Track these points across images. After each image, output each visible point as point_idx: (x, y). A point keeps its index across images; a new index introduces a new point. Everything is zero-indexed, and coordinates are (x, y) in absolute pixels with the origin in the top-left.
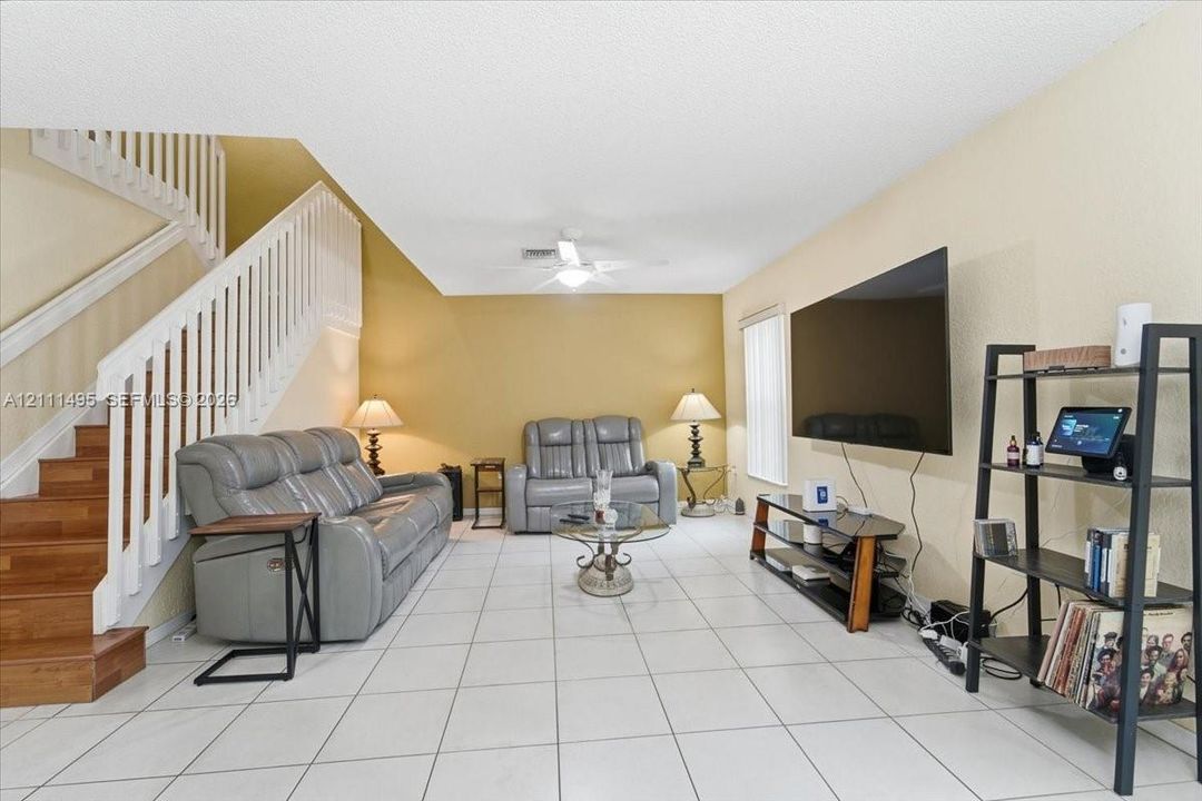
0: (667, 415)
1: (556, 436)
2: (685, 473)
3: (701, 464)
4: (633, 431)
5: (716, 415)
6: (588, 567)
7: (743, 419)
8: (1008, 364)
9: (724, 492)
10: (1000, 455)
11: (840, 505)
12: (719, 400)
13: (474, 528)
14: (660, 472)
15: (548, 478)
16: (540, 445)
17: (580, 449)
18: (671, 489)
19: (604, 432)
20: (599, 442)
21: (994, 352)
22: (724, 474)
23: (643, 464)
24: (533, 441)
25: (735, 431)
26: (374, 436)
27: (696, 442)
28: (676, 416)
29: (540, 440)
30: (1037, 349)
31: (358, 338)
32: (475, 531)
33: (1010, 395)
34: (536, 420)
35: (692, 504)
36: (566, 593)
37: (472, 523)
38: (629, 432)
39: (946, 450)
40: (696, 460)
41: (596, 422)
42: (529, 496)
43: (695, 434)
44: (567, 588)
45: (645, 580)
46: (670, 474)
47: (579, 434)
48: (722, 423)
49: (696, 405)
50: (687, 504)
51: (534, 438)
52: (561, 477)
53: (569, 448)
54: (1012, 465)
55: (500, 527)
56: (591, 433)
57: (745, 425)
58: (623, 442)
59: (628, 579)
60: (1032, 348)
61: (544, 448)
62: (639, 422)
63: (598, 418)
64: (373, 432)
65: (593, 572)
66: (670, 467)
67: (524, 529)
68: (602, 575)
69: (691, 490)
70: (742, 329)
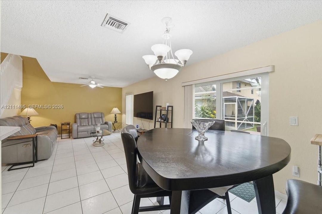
0: (110, 112)
1: (83, 116)
2: (113, 124)
3: (117, 122)
4: (102, 115)
5: (120, 112)
6: (95, 142)
7: (125, 113)
8: (158, 108)
9: (121, 128)
10: (157, 120)
11: (140, 128)
12: (120, 110)
13: (61, 139)
14: (108, 124)
15: (82, 126)
16: (80, 119)
17: (90, 120)
18: (111, 127)
19: (95, 116)
20: (94, 118)
21: (157, 106)
22: (121, 124)
23: (104, 122)
24: (78, 118)
25: (124, 116)
26: (29, 117)
27: (116, 118)
28: (112, 112)
29: (80, 118)
30: (162, 106)
31: (21, 90)
32: (62, 139)
33: (158, 112)
34: (79, 113)
35: (115, 130)
36: (91, 147)
37: (61, 138)
38: (101, 116)
39: (152, 120)
40: (116, 121)
41: (93, 113)
42: (78, 130)
43: (116, 116)
44: (91, 146)
45: (106, 143)
46: (111, 124)
47: (90, 116)
48: (121, 114)
49: (116, 110)
50: (113, 130)
51: (78, 117)
52: (85, 126)
53: (87, 119)
54: (158, 121)
55: (69, 138)
56: (92, 116)
57: (125, 114)
58: (100, 118)
59: (103, 143)
60: (161, 106)
61: (81, 119)
62: (104, 114)
63: (94, 113)
64: (29, 116)
65: (96, 142)
66: (111, 123)
67: (77, 137)
68: (99, 143)
69: (115, 127)
70: (126, 96)
